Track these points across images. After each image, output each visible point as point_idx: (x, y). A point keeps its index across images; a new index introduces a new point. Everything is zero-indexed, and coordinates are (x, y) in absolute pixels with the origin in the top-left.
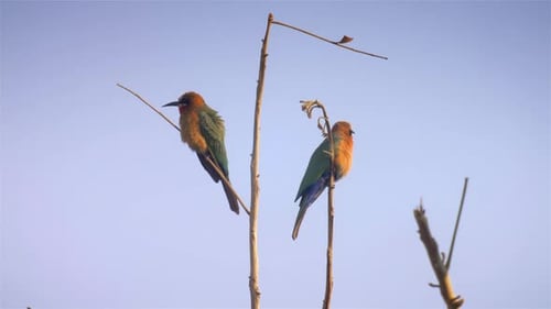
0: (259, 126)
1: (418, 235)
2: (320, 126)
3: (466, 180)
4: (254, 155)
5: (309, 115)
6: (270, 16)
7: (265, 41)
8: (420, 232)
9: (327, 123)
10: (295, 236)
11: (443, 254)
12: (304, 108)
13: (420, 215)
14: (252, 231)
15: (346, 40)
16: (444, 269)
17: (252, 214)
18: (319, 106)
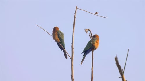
0: (74, 36)
1: (116, 64)
2: (89, 36)
3: (128, 50)
4: (72, 43)
5: (87, 33)
6: (77, 7)
7: (75, 14)
8: (116, 63)
9: (92, 35)
10: (81, 64)
11: (122, 69)
12: (85, 31)
13: (116, 59)
14: (72, 63)
15: (96, 13)
16: (122, 73)
17: (72, 59)
18: (89, 30)
